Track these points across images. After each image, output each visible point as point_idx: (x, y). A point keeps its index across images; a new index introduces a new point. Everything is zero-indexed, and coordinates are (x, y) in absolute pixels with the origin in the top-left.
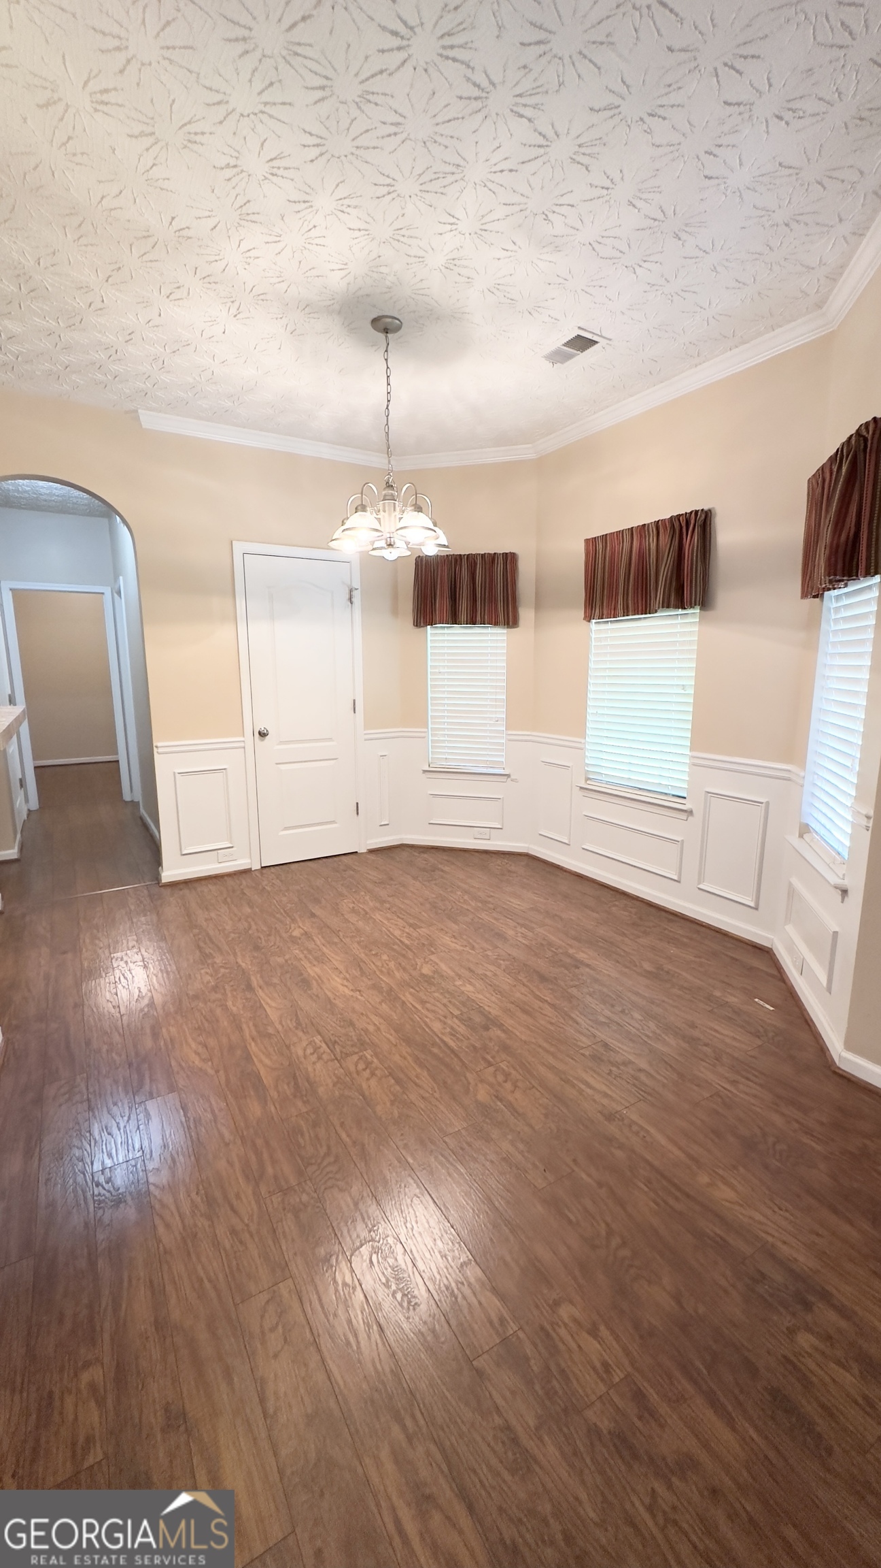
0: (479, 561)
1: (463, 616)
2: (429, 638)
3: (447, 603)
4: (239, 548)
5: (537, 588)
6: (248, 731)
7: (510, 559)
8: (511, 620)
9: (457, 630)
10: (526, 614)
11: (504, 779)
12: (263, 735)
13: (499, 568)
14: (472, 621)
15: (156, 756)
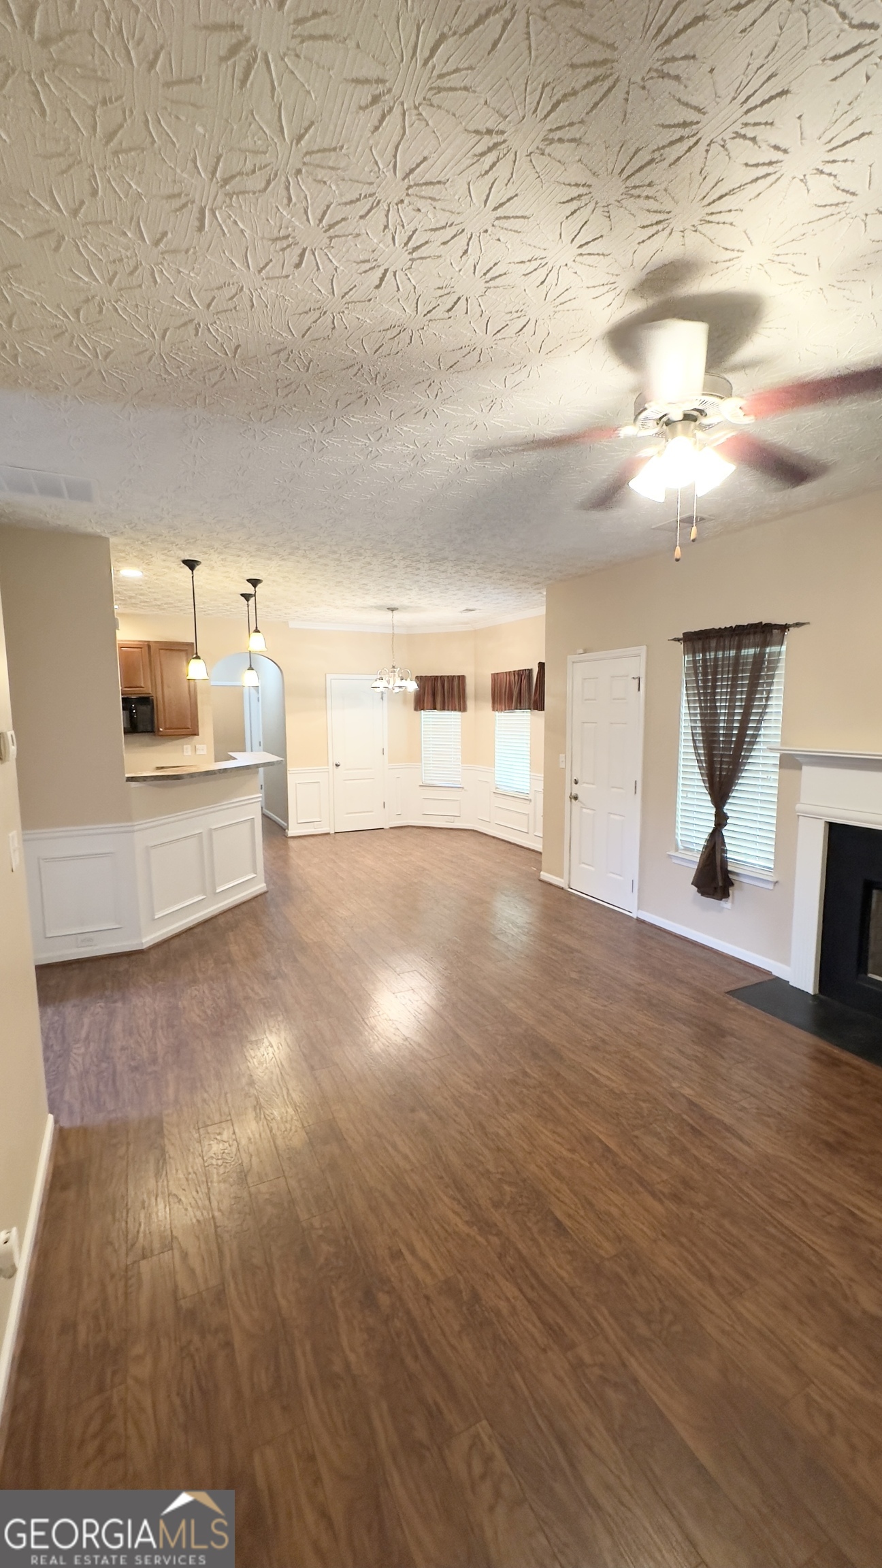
0: (446, 679)
1: (438, 706)
2: (423, 716)
3: (430, 699)
4: (329, 677)
5: (475, 690)
6: (331, 764)
7: (462, 679)
8: (462, 708)
9: (436, 712)
10: (470, 704)
11: (460, 790)
12: (337, 765)
13: (456, 683)
14: (443, 709)
15: (289, 776)
